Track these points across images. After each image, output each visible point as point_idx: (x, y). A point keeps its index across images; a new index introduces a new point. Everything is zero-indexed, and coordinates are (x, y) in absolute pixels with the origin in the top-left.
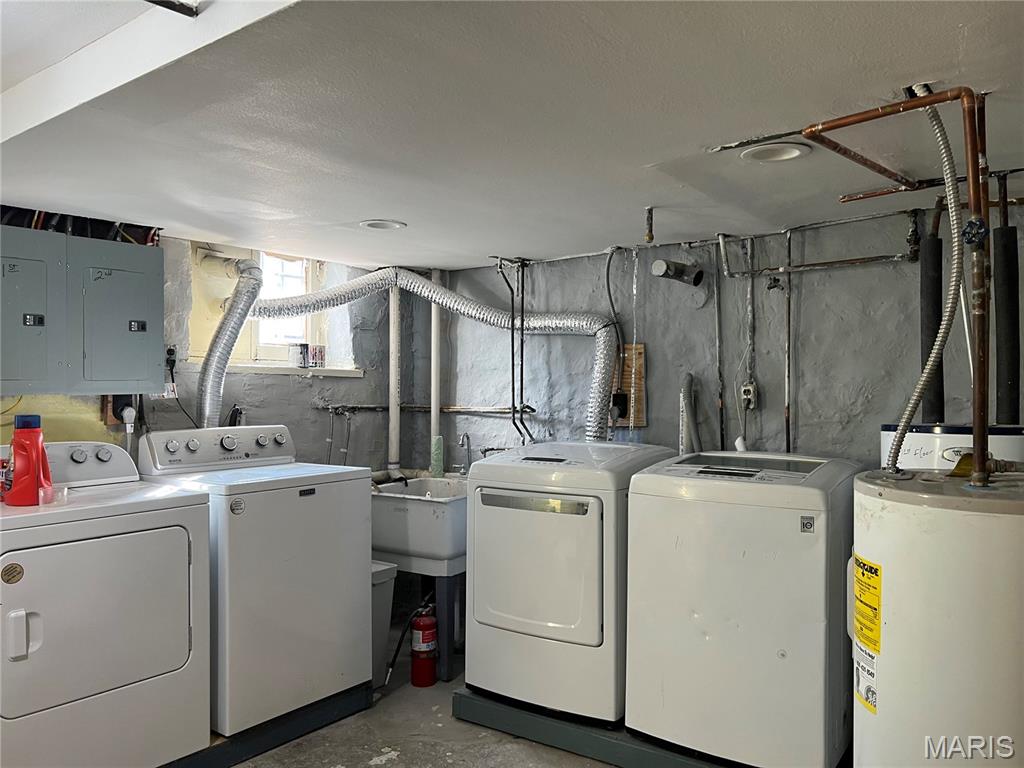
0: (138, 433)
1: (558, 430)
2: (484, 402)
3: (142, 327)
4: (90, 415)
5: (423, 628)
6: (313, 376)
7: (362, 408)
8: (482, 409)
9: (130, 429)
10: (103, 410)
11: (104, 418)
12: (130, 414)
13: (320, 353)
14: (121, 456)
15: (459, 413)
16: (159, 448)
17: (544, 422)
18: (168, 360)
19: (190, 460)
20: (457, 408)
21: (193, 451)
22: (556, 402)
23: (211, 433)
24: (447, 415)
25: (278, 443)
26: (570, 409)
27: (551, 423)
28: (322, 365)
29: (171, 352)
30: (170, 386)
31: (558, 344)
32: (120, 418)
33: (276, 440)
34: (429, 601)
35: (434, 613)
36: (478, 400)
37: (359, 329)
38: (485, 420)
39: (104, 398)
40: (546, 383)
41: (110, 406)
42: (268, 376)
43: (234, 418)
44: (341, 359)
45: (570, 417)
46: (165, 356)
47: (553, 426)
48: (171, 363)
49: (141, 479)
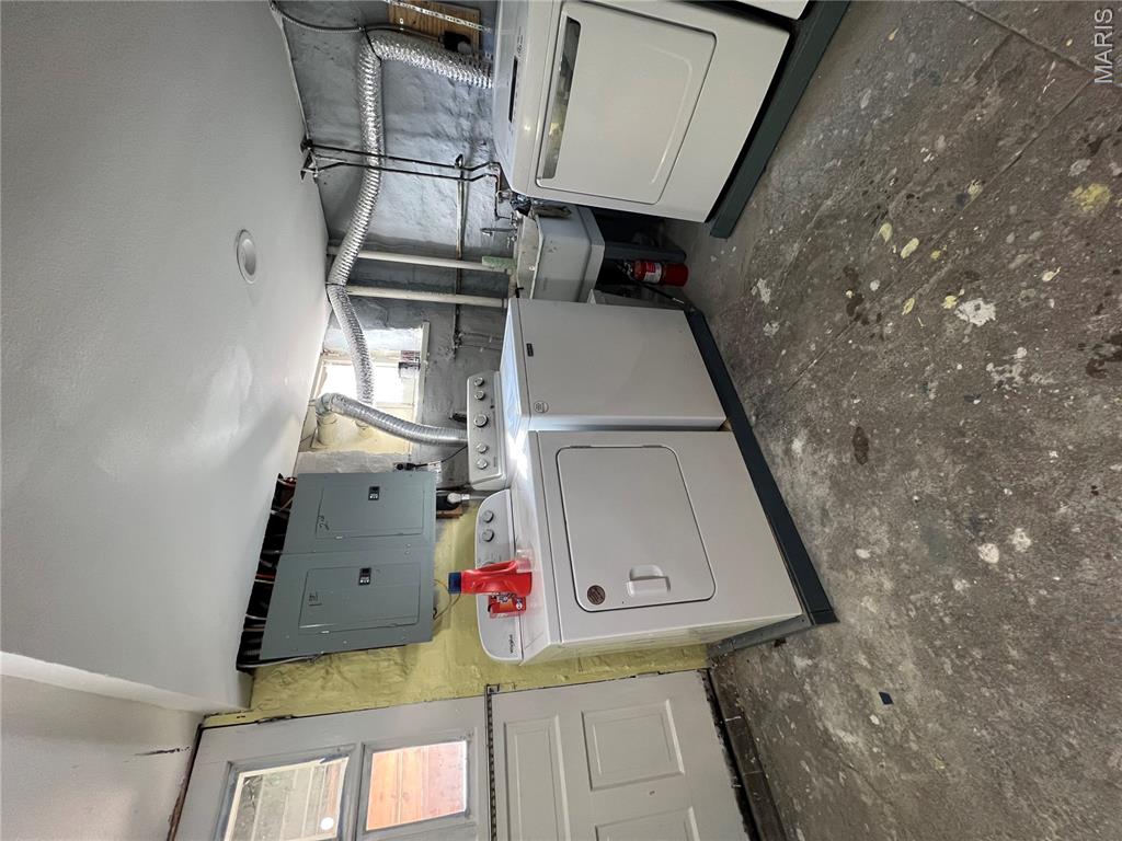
0: (469, 491)
1: (481, 134)
2: (453, 215)
3: (375, 490)
4: (453, 528)
5: (644, 271)
6: (427, 360)
7: (456, 325)
8: (459, 217)
9: (466, 497)
10: (450, 517)
11: (457, 517)
12: (453, 498)
13: (406, 354)
14: (489, 504)
15: (462, 242)
16: (483, 475)
17: (473, 150)
18: (408, 469)
19: (495, 450)
20: (458, 244)
21: (487, 448)
22: (453, 132)
23: (472, 436)
24: (465, 254)
25: (483, 384)
26: (459, 115)
27: (474, 141)
28: (418, 353)
29: (400, 467)
30: (430, 467)
31: (394, 119)
32: (456, 505)
33: (480, 385)
34: (622, 265)
35: (632, 262)
36: (451, 221)
37: (386, 323)
38: (469, 217)
39: (438, 517)
40: (433, 141)
41: (446, 512)
42: (426, 393)
43: (460, 420)
44: (413, 338)
45: (468, 116)
46: (404, 473)
47: (477, 140)
48: (410, 467)
49: (509, 488)
